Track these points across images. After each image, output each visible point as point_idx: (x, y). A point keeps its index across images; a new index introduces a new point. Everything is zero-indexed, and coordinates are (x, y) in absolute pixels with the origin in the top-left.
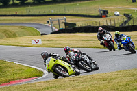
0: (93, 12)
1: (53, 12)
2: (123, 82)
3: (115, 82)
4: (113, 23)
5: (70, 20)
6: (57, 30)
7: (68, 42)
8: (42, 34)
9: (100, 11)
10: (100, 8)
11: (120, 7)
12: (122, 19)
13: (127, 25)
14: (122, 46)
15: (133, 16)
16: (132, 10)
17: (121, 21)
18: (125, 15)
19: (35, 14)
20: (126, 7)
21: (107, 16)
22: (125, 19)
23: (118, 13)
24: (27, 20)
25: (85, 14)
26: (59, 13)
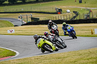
0: (52, 10)
1: (22, 10)
2: (73, 60)
3: (67, 60)
4: (65, 17)
5: (35, 16)
6: (25, 23)
7: (33, 31)
8: (15, 26)
9: (56, 9)
10: (57, 7)
11: (70, 7)
12: (72, 15)
13: (75, 19)
14: (67, 33)
15: (80, 13)
16: (79, 9)
17: (71, 16)
18: (74, 12)
19: (10, 11)
20: (75, 6)
21: (61, 13)
22: (74, 15)
23: (69, 11)
24: (4, 16)
25: (46, 11)
26: (27, 11)
